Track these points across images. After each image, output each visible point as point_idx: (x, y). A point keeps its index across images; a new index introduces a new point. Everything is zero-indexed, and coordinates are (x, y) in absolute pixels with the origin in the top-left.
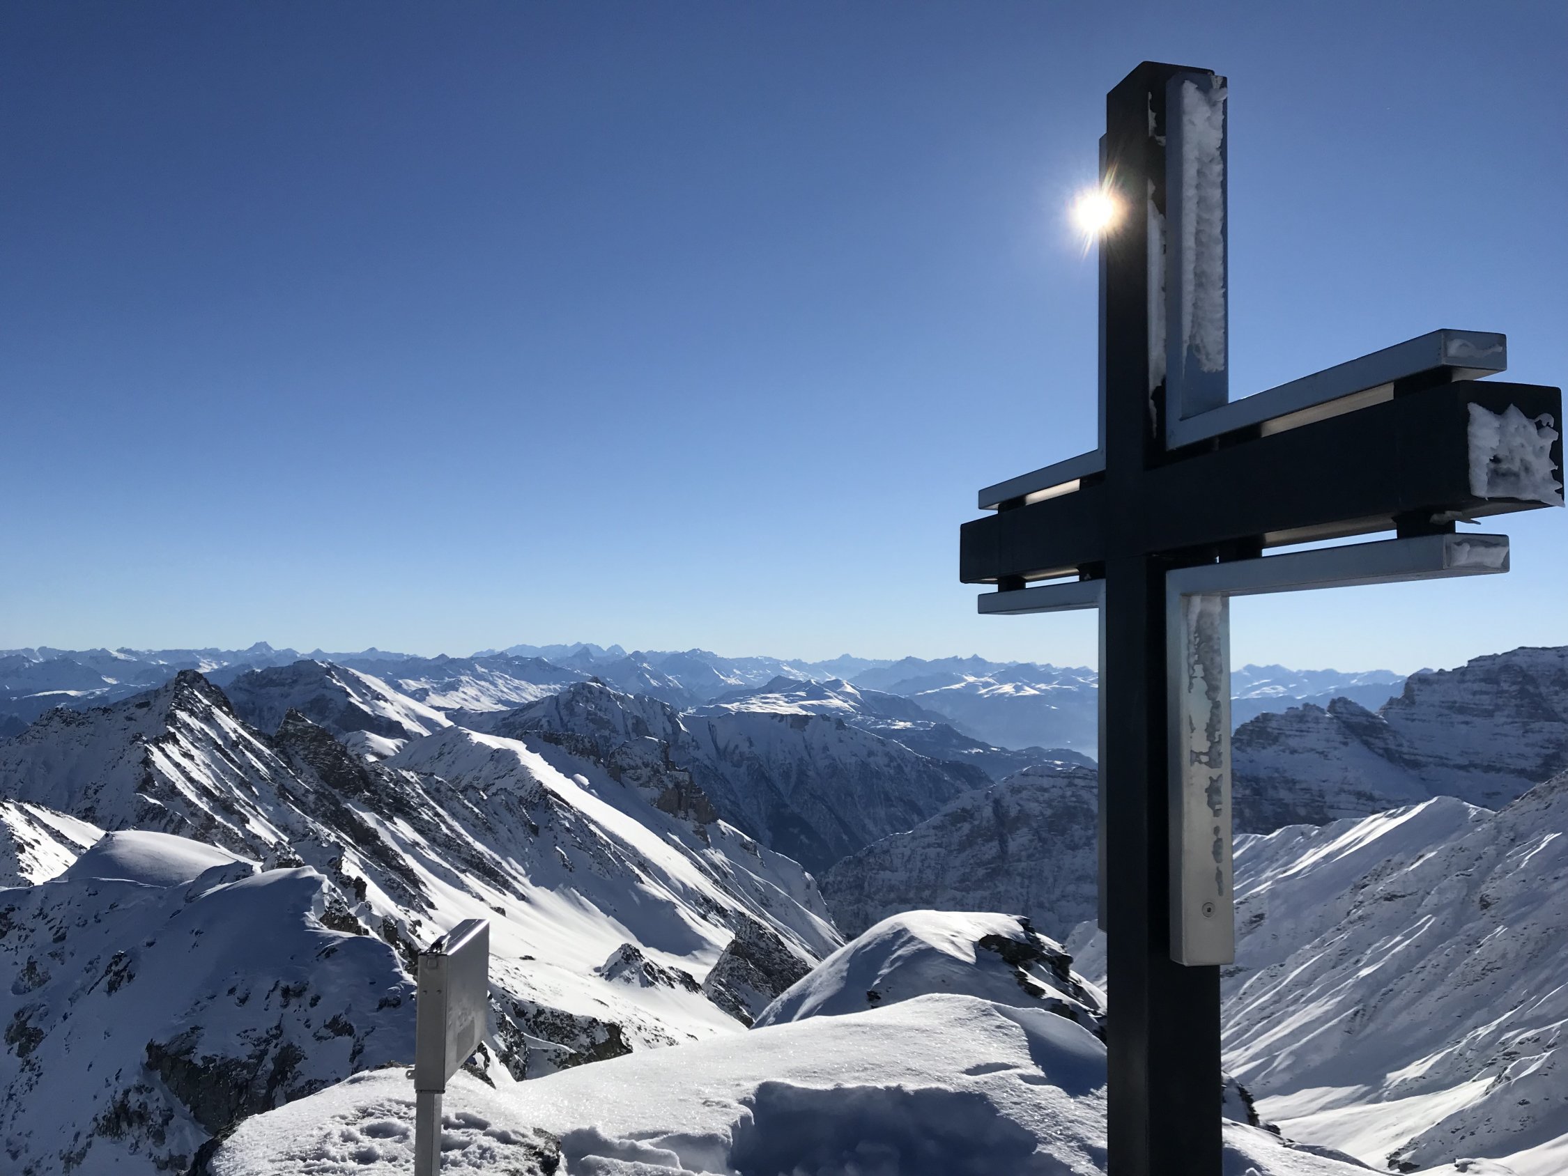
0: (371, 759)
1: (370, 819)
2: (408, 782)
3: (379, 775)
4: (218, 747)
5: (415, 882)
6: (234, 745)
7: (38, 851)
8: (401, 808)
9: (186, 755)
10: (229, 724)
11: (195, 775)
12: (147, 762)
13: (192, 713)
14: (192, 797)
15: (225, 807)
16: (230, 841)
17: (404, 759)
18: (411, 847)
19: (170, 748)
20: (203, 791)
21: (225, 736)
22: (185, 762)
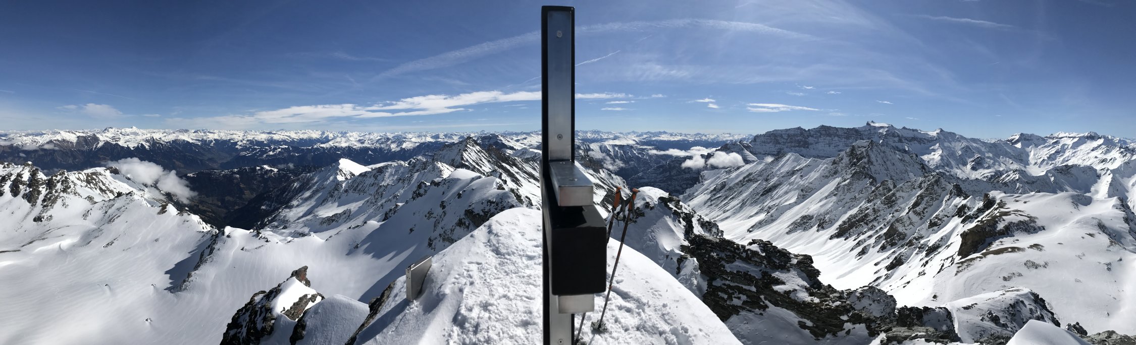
0: (508, 154)
1: (508, 167)
2: (516, 160)
3: (509, 158)
4: (475, 152)
5: (518, 180)
6: (479, 152)
7: (444, 172)
8: (514, 164)
9: (469, 154)
10: (478, 148)
11: (471, 158)
12: (462, 155)
13: (470, 145)
14: (472, 163)
15: (477, 164)
16: (479, 171)
17: (514, 155)
18: (517, 173)
19: (466, 152)
20: (474, 161)
21: (477, 150)
22: (469, 155)
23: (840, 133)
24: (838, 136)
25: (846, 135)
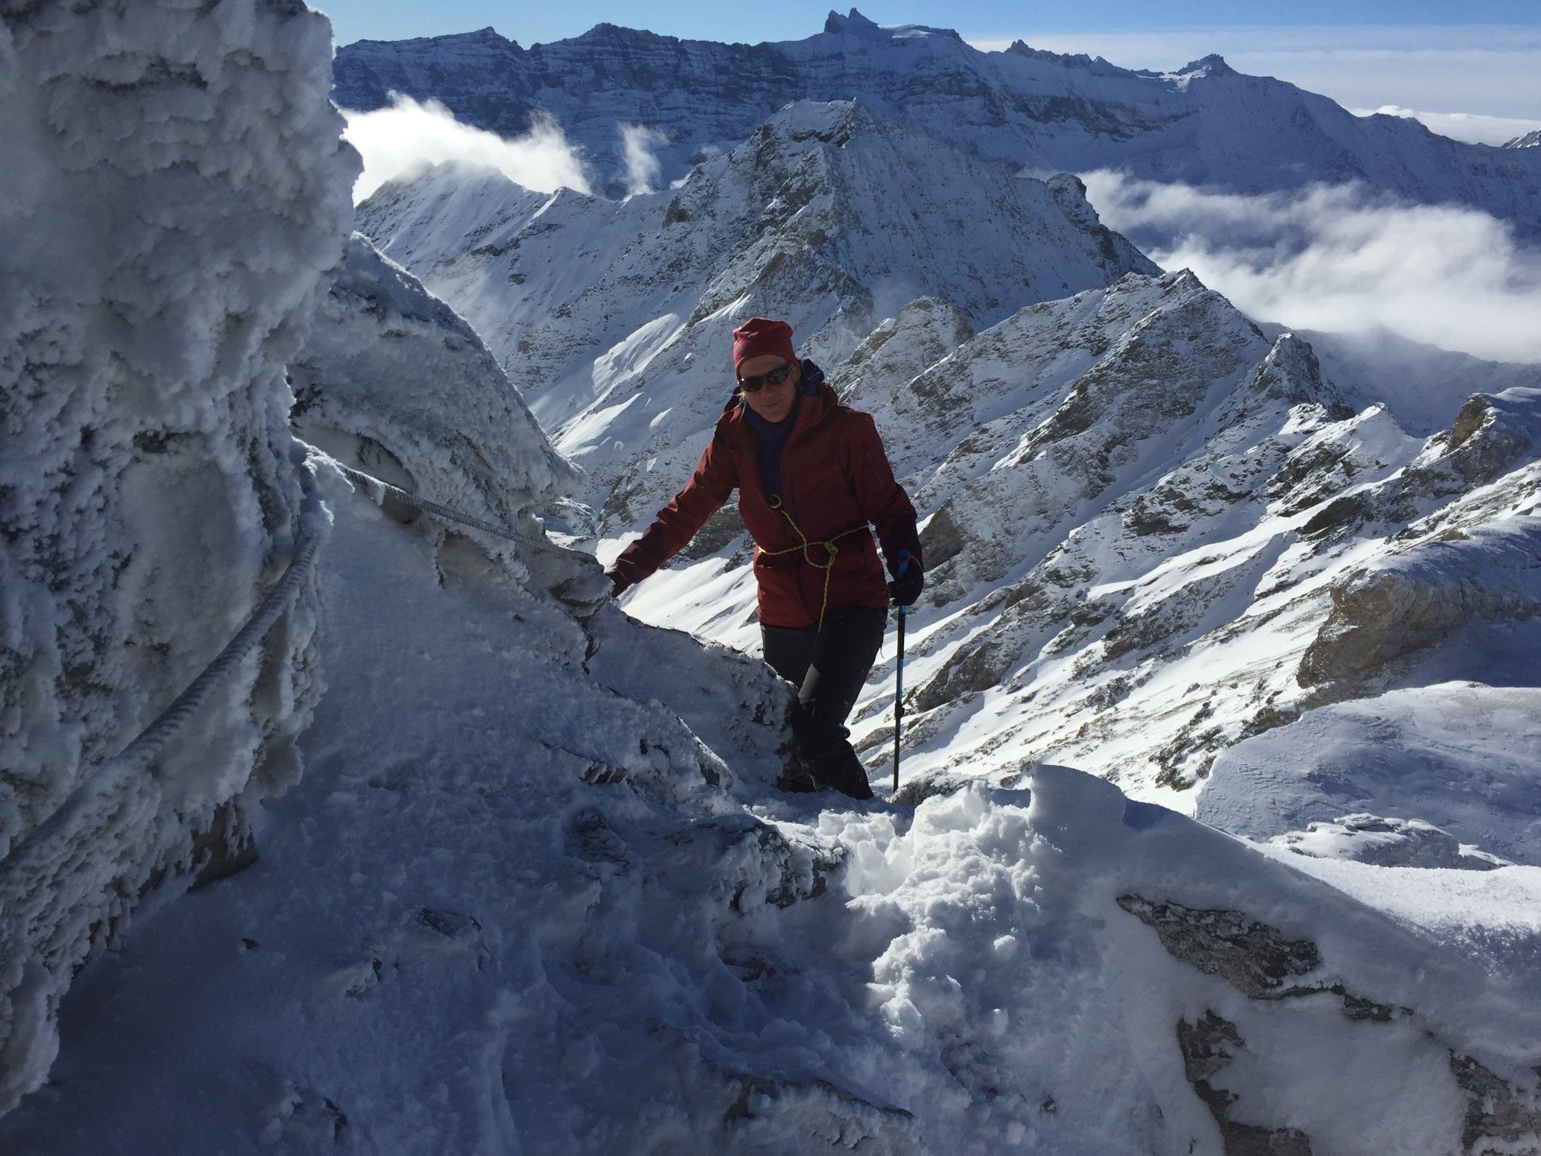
23: (696, 68)
24: (686, 83)
25: (724, 78)
